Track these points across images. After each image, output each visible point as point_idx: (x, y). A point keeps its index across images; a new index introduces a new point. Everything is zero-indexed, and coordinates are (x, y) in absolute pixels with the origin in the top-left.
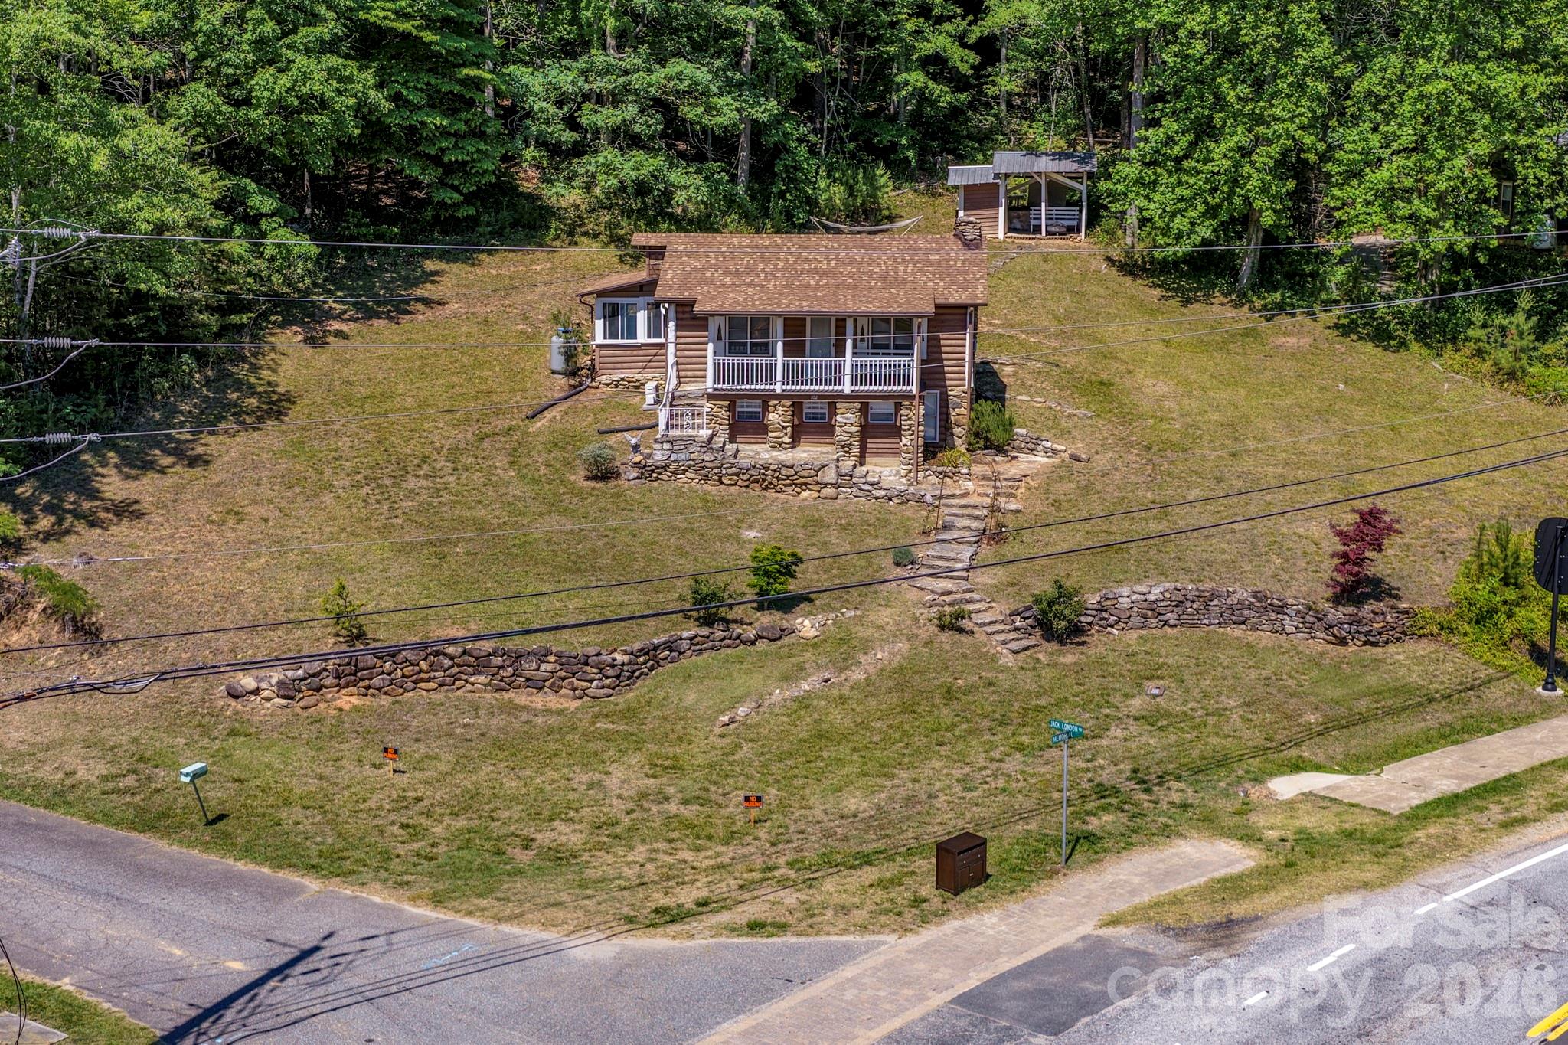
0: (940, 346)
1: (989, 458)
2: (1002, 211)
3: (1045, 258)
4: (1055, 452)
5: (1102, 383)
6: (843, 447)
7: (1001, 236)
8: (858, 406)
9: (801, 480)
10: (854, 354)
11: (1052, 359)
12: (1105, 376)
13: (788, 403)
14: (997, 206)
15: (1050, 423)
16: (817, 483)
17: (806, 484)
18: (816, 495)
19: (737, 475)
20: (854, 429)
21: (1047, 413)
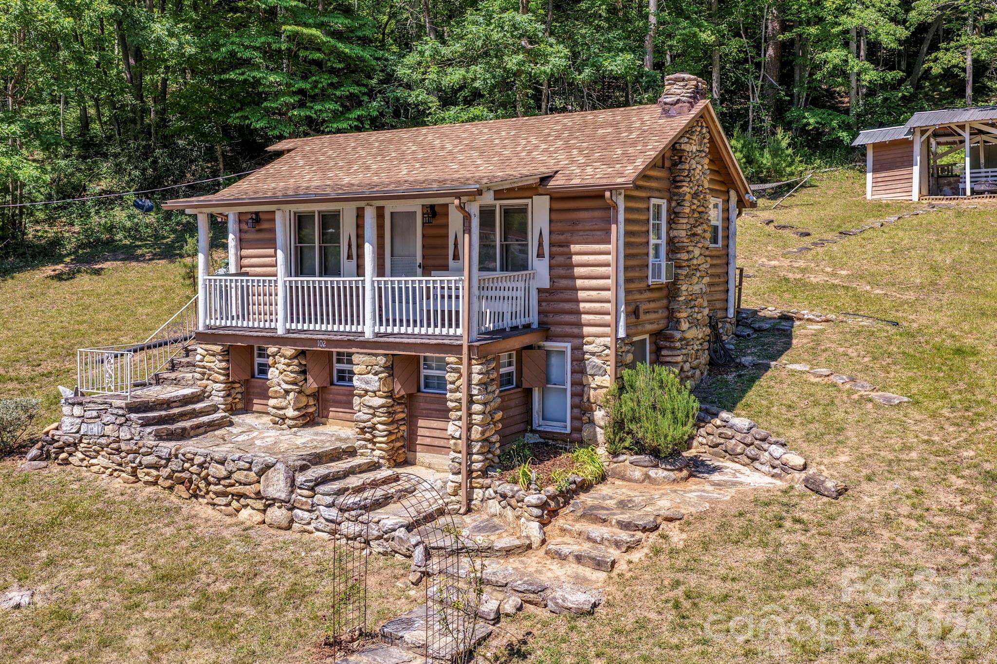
0: (571, 266)
1: (638, 473)
2: (916, 170)
3: (959, 214)
4: (786, 467)
5: (959, 351)
6: (363, 430)
7: (915, 197)
8: (382, 360)
9: (238, 489)
10: (380, 271)
11: (892, 315)
12: (969, 341)
13: (289, 351)
14: (911, 164)
15: (816, 411)
16: (258, 496)
17: (241, 496)
18: (259, 517)
19: (156, 467)
20: (378, 402)
21: (820, 394)
